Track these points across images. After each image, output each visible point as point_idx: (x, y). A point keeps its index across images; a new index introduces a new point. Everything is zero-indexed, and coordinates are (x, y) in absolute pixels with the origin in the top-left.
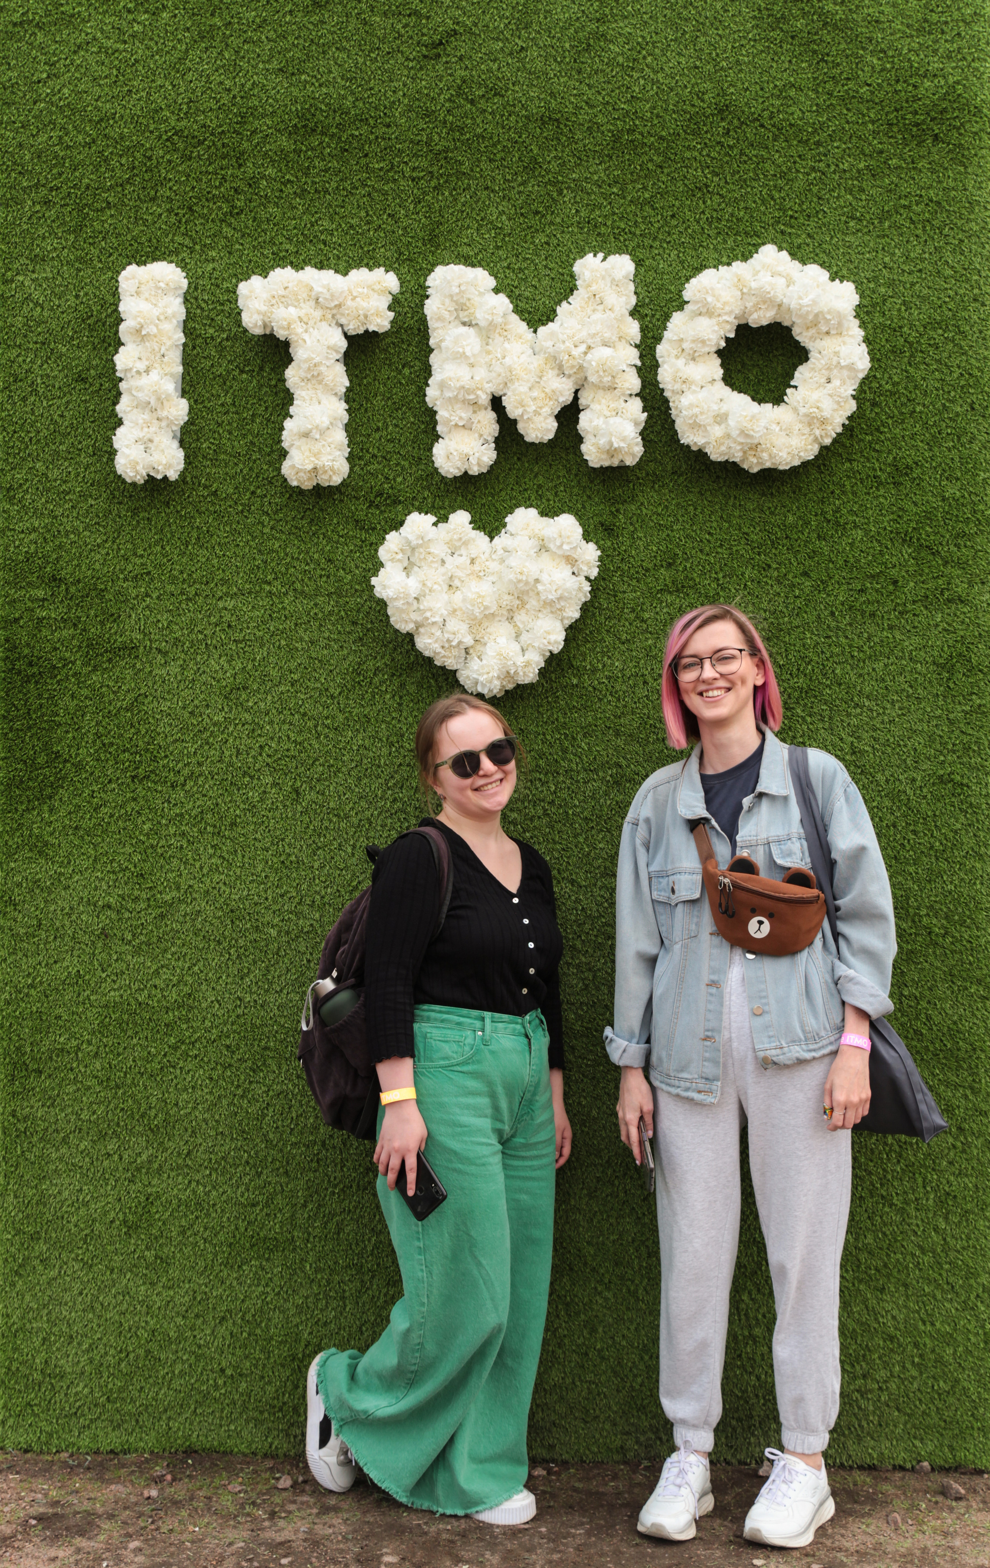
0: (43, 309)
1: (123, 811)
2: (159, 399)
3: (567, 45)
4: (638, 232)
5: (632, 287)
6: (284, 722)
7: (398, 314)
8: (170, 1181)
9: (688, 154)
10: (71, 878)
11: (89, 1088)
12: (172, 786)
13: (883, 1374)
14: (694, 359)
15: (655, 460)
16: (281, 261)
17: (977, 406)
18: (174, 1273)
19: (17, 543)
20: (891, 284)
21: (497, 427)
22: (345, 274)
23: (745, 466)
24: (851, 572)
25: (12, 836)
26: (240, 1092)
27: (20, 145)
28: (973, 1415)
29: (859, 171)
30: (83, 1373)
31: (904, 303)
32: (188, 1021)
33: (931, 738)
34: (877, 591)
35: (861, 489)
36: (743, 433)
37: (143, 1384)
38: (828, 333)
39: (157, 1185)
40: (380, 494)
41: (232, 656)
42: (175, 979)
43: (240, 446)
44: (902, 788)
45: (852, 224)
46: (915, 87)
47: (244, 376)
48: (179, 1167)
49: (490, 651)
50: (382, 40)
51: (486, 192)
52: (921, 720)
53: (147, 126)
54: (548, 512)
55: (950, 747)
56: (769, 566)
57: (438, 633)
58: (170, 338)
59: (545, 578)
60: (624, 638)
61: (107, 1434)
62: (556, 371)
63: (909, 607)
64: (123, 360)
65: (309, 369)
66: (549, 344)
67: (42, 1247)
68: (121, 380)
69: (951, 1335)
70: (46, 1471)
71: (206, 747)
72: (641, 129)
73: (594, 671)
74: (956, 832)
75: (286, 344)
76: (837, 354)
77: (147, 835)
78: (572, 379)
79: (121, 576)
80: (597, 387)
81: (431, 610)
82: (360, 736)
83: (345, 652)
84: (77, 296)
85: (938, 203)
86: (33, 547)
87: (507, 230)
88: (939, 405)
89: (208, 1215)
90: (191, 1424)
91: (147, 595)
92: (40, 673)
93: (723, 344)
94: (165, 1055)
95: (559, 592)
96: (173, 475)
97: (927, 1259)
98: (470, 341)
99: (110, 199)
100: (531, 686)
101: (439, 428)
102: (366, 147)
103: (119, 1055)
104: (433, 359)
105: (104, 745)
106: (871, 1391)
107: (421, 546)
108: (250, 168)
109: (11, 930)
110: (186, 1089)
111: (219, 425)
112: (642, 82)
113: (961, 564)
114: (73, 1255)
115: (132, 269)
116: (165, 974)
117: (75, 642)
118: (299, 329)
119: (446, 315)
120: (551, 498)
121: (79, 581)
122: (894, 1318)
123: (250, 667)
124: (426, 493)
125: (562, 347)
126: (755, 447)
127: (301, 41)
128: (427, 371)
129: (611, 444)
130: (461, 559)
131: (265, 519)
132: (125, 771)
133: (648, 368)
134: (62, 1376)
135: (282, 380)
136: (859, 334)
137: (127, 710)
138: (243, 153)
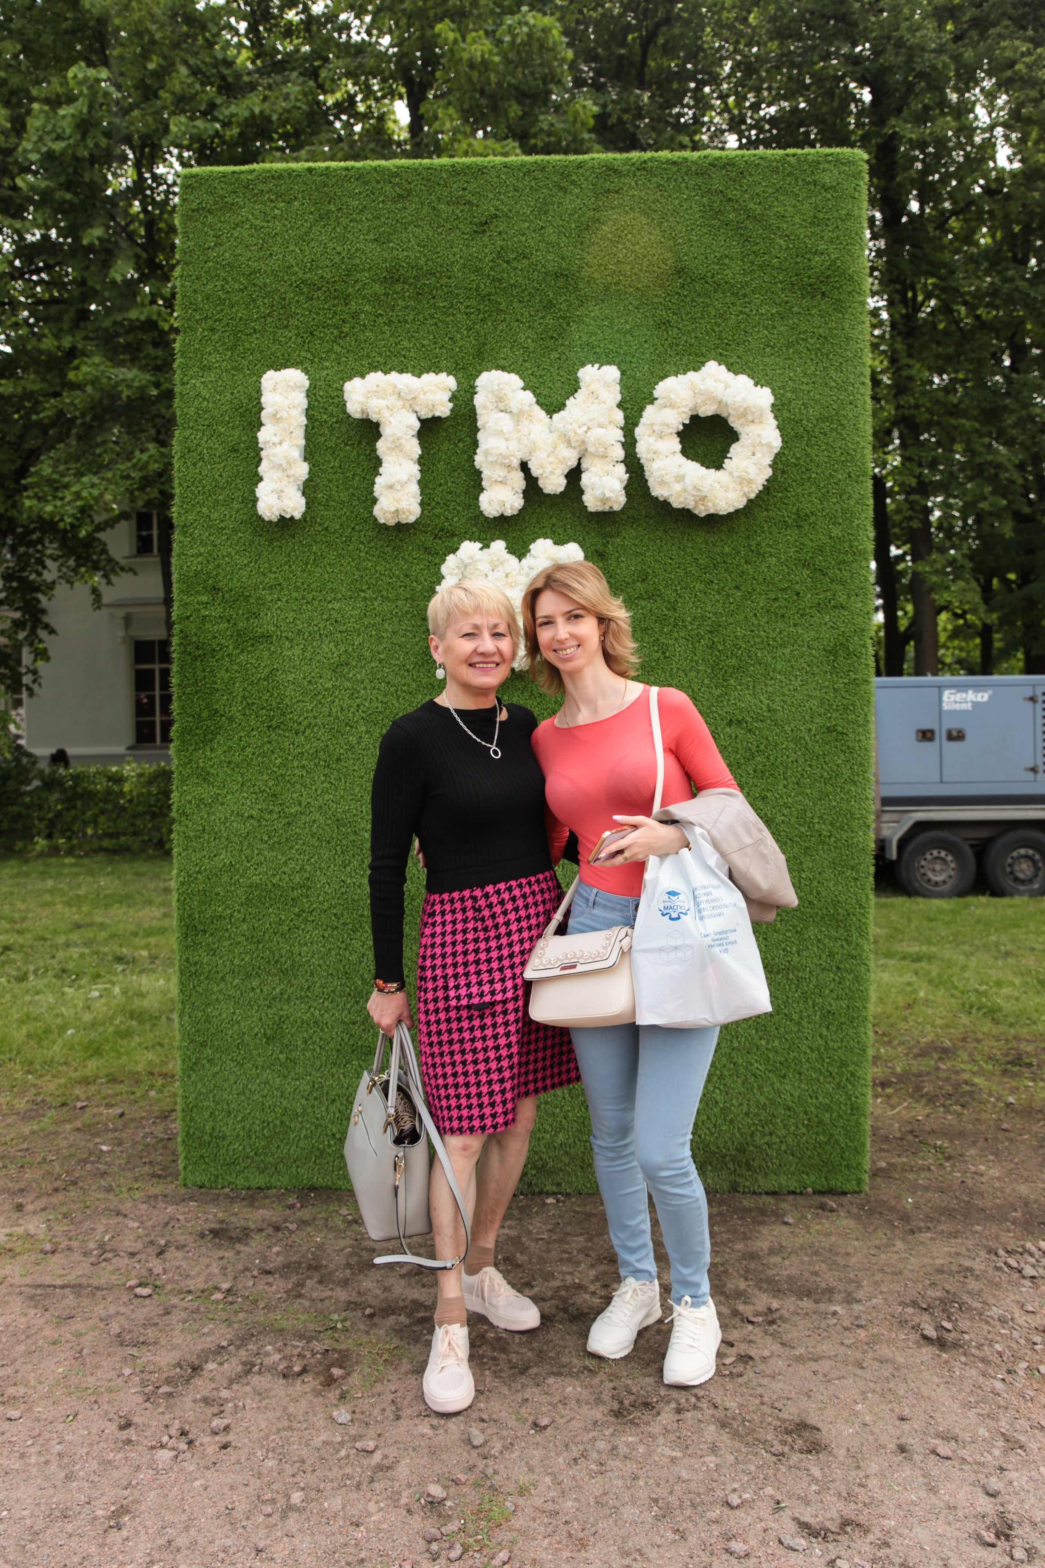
0: (209, 402)
1: (262, 750)
2: (288, 462)
3: (573, 226)
5: (618, 388)
6: (374, 688)
7: (455, 406)
8: (296, 1007)
9: (656, 300)
10: (225, 797)
11: (239, 943)
12: (296, 733)
13: (783, 1132)
14: (661, 438)
15: (632, 508)
16: (375, 369)
17: (852, 475)
18: (300, 1069)
19: (189, 564)
20: (794, 391)
21: (524, 483)
22: (419, 376)
23: (696, 512)
24: (768, 586)
25: (185, 768)
27: (195, 291)
28: (841, 1157)
29: (772, 315)
30: (238, 1136)
31: (803, 404)
32: (307, 896)
33: (822, 702)
34: (785, 599)
35: (774, 529)
36: (695, 488)
37: (279, 1144)
38: (753, 421)
39: (287, 1009)
40: (442, 530)
41: (338, 642)
42: (298, 868)
43: (344, 496)
44: (802, 735)
46: (809, 260)
47: (348, 447)
48: (302, 997)
50: (446, 221)
51: (516, 324)
52: (815, 689)
53: (283, 277)
54: (559, 542)
55: (835, 707)
56: (712, 582)
58: (296, 421)
61: (255, 1176)
62: (566, 445)
63: (808, 611)
64: (264, 435)
65: (393, 442)
66: (561, 425)
67: (207, 1051)
68: (262, 449)
69: (829, 1105)
70: (215, 1200)
71: (320, 706)
72: (624, 282)
74: (838, 766)
75: (377, 425)
76: (759, 436)
77: (279, 767)
78: (577, 450)
79: (261, 586)
80: (593, 455)
84: (232, 394)
85: (826, 338)
86: (200, 567)
87: (531, 350)
88: (827, 473)
89: (322, 1030)
91: (279, 600)
92: (204, 654)
93: (681, 428)
94: (292, 920)
96: (298, 515)
97: (814, 1055)
98: (505, 422)
99: (256, 327)
101: (484, 483)
102: (434, 292)
103: (260, 920)
104: (480, 436)
105: (248, 704)
106: (774, 1143)
107: (471, 564)
108: (353, 306)
109: (185, 833)
111: (330, 481)
112: (625, 251)
113: (842, 582)
114: (230, 1057)
115: (271, 374)
116: (292, 864)
117: (228, 633)
118: (386, 414)
119: (489, 405)
120: (562, 533)
121: (231, 590)
122: (791, 1095)
123: (351, 650)
124: (475, 530)
125: (570, 428)
126: (703, 499)
127: (390, 221)
128: (475, 444)
129: (604, 495)
130: (499, 574)
131: (362, 546)
132: (263, 722)
133: (630, 443)
134: (224, 1138)
135: (375, 450)
136: (774, 423)
137: (265, 680)
138: (349, 296)
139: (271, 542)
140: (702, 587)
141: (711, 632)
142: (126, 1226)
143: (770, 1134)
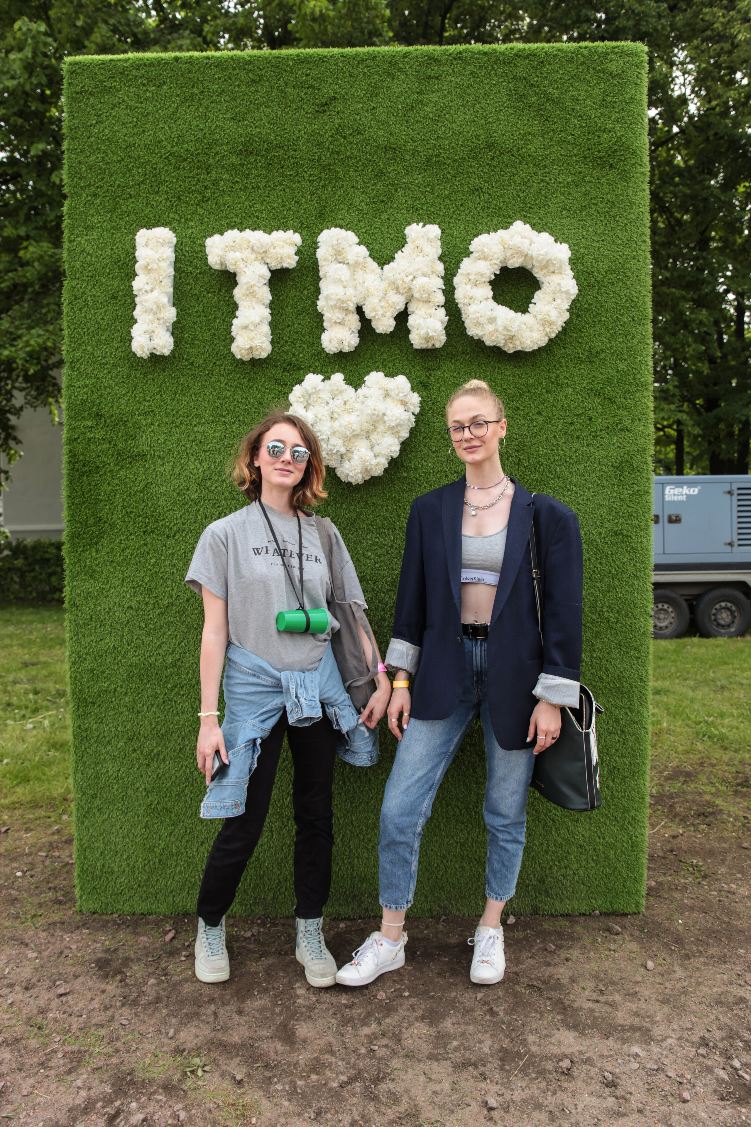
0: (92, 256)
1: (139, 552)
2: (158, 307)
3: (400, 107)
4: (441, 214)
5: (439, 243)
7: (301, 259)
8: (170, 766)
9: (470, 170)
10: (109, 591)
11: (122, 713)
12: (167, 537)
13: (576, 865)
14: (476, 285)
15: (451, 346)
16: (232, 227)
17: (636, 319)
20: (587, 247)
21: (359, 324)
22: (270, 234)
23: (506, 349)
24: (565, 412)
27: (80, 163)
28: (623, 886)
29: (568, 183)
30: (124, 872)
31: (595, 258)
32: (178, 674)
33: (610, 509)
34: (580, 424)
35: (571, 365)
36: (506, 328)
37: (159, 878)
38: (553, 272)
39: (163, 768)
40: (290, 364)
41: (202, 460)
42: (171, 650)
43: (207, 336)
45: (564, 212)
46: (599, 137)
47: (210, 295)
49: (356, 456)
50: (292, 102)
51: (353, 189)
52: (604, 499)
53: (154, 150)
54: (390, 374)
55: (621, 514)
58: (165, 272)
59: (388, 413)
61: (139, 904)
62: (395, 291)
63: (599, 433)
64: (137, 284)
65: (248, 289)
66: (391, 275)
67: (97, 802)
68: (136, 296)
69: (614, 844)
70: (104, 926)
72: (443, 155)
73: (416, 469)
74: (623, 563)
75: (234, 275)
76: (559, 285)
77: (153, 566)
78: (405, 296)
79: (137, 413)
80: (419, 301)
85: (613, 202)
86: (85, 396)
87: (365, 211)
88: (614, 317)
89: (192, 785)
90: (187, 899)
91: (152, 424)
92: (90, 471)
93: (493, 277)
94: (166, 694)
95: (398, 421)
96: (167, 352)
98: (343, 272)
99: (132, 193)
100: (379, 478)
101: (325, 324)
102: (282, 163)
103: (139, 694)
104: (322, 284)
105: (127, 513)
106: (569, 875)
107: (314, 393)
108: (214, 175)
110: (178, 714)
111: (195, 323)
112: (443, 129)
113: (628, 409)
114: (116, 807)
115: (143, 232)
116: (165, 648)
117: (110, 452)
118: (242, 266)
119: (330, 258)
120: (391, 367)
121: (112, 416)
122: (583, 835)
124: (317, 364)
125: (399, 277)
126: (512, 338)
127: (245, 102)
128: (318, 291)
129: (428, 333)
130: (339, 402)
131: (222, 379)
132: (140, 528)
133: (449, 290)
134: (113, 873)
135: (232, 297)
136: (571, 274)
137: (141, 492)
138: (210, 166)
139: (145, 375)
141: (518, 451)
142: (26, 957)
143: (566, 868)
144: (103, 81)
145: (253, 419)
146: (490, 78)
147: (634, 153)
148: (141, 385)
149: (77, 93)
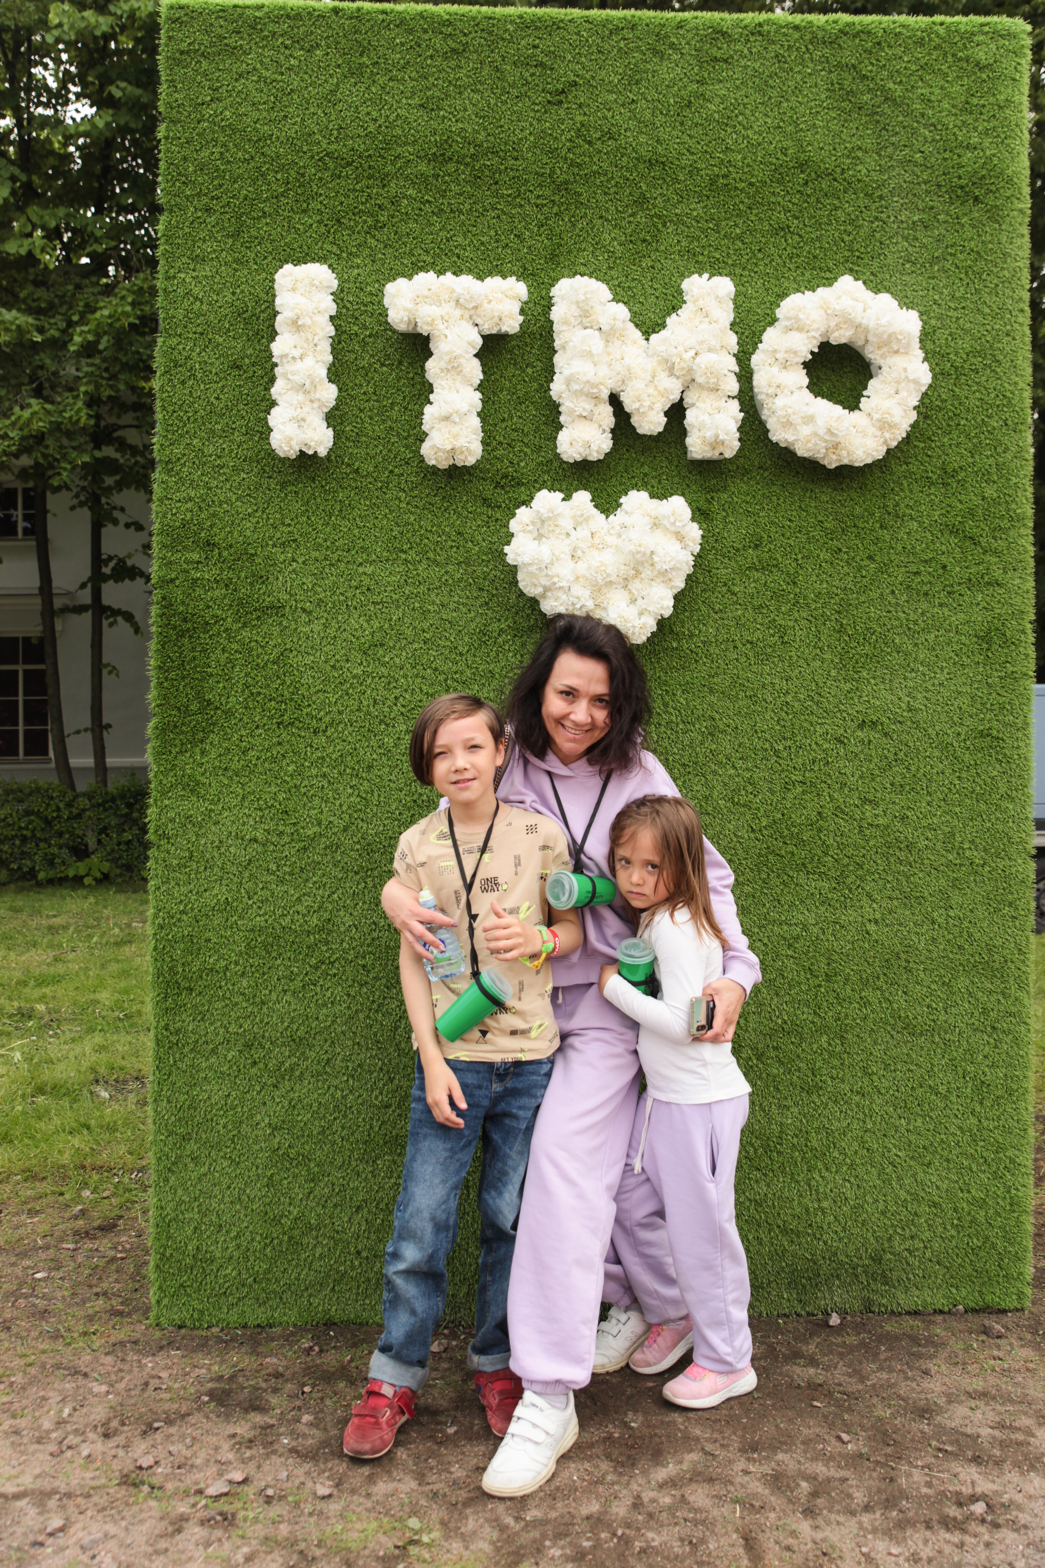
0: (202, 303)
1: (269, 754)
2: (312, 383)
3: (672, 101)
4: (730, 262)
5: (731, 306)
6: (417, 676)
7: (526, 320)
8: (311, 1086)
9: (773, 199)
10: (220, 814)
11: (237, 1004)
12: (315, 732)
14: (785, 368)
15: (745, 456)
16: (422, 267)
17: (1009, 422)
19: (174, 511)
21: (613, 420)
22: (482, 280)
23: (825, 463)
24: (908, 557)
25: (166, 776)
26: (375, 1006)
27: (185, 159)
28: (999, 1265)
29: (914, 223)
30: (231, 1258)
31: (951, 334)
32: (327, 943)
33: (973, 699)
34: (929, 573)
35: (916, 488)
36: (829, 431)
37: (286, 1266)
38: (897, 352)
39: (298, 1090)
40: (505, 476)
41: (370, 616)
42: (316, 906)
43: (380, 430)
44: (949, 740)
45: (908, 266)
46: (959, 156)
47: (385, 369)
48: (319, 1074)
50: (513, 85)
51: (600, 222)
52: (965, 684)
53: (301, 147)
54: (660, 494)
55: (988, 706)
56: (840, 550)
57: (564, 597)
58: (322, 329)
59: (659, 550)
60: (717, 608)
61: (253, 1310)
62: (667, 373)
63: (956, 588)
64: (277, 348)
65: (448, 362)
66: (662, 348)
67: (192, 1146)
68: (276, 365)
69: (984, 1200)
70: (203, 1345)
71: (346, 698)
72: (734, 175)
73: (691, 636)
74: (993, 778)
75: (427, 340)
76: (905, 370)
77: (291, 775)
78: (681, 380)
79: (270, 543)
80: (701, 388)
81: (558, 576)
82: (485, 690)
83: (473, 614)
84: (234, 293)
85: (978, 253)
86: (189, 515)
87: (618, 254)
88: (979, 420)
89: (345, 1116)
90: (330, 1299)
91: (294, 560)
92: (194, 628)
93: (810, 357)
94: (306, 974)
95: (672, 563)
96: (323, 452)
97: (966, 1138)
98: (595, 342)
99: (266, 209)
100: (642, 647)
101: (562, 419)
102: (497, 176)
103: (264, 974)
104: (558, 359)
105: (252, 694)
106: (917, 1249)
107: (549, 518)
108: (393, 189)
109: (165, 861)
110: (325, 1005)
112: (735, 136)
113: (996, 553)
114: (222, 1154)
115: (288, 268)
116: (308, 901)
117: (226, 601)
118: (441, 327)
119: (572, 320)
120: (655, 485)
121: (231, 546)
122: (938, 1188)
123: (387, 626)
124: (546, 477)
125: (675, 351)
126: (836, 446)
127: (441, 82)
128: (551, 370)
129: (717, 436)
130: (583, 533)
131: (402, 495)
132: (271, 718)
133: (745, 376)
134: (212, 1260)
136: (921, 354)
137: (274, 663)
138: (387, 175)
139: (283, 485)
140: (828, 557)
141: (839, 612)
142: (90, 1391)
143: (912, 1237)
144: (221, 38)
145: (448, 558)
146: (803, 64)
147: (1010, 180)
148: (277, 501)
149: (182, 53)
